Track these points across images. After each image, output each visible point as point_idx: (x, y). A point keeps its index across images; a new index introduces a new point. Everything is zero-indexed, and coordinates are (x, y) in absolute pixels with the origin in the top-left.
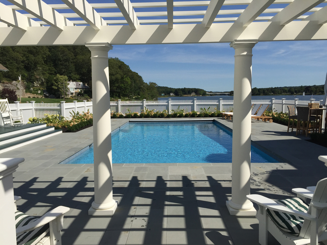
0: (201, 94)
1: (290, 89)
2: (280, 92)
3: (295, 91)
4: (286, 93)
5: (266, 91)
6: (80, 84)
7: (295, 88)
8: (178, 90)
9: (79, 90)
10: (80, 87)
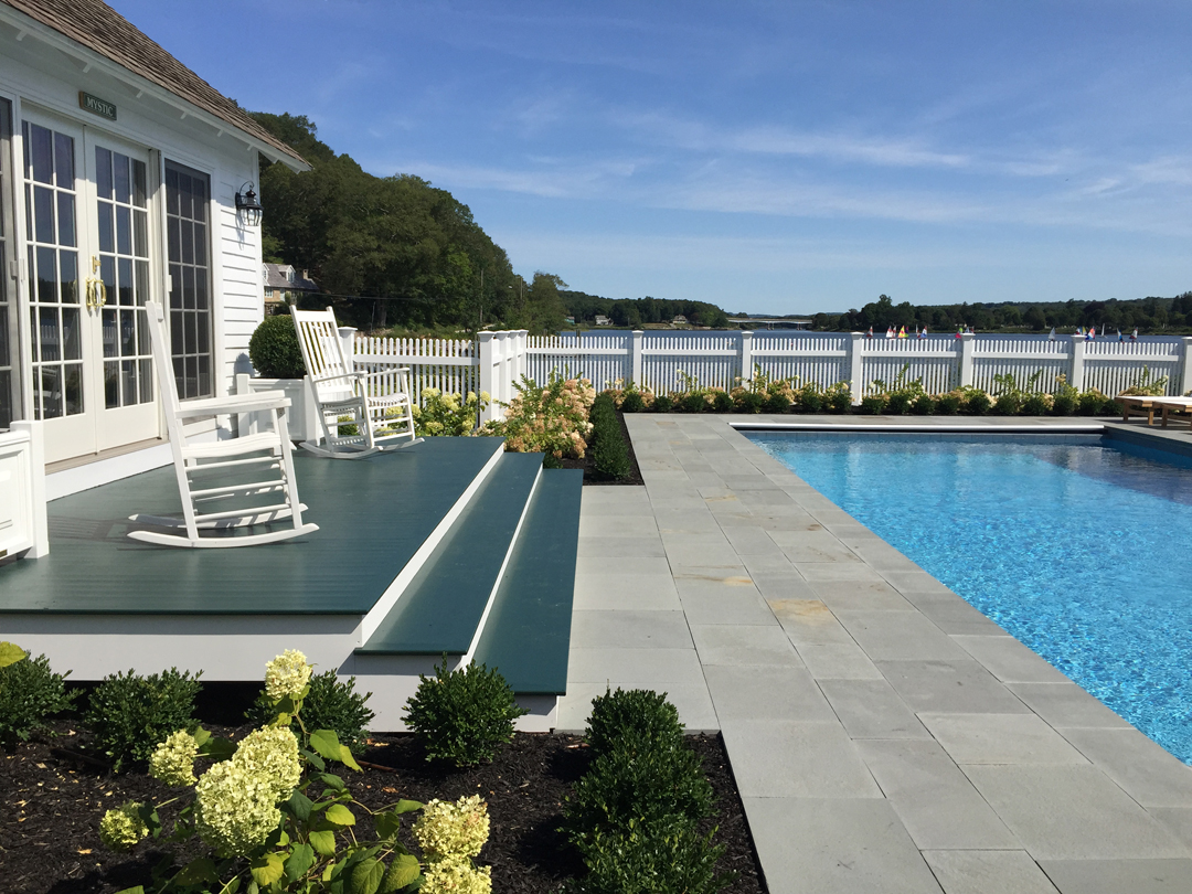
0: (709, 322)
1: (1030, 310)
2: (993, 320)
3: (1047, 319)
4: (1016, 324)
5: (944, 318)
6: (283, 274)
7: (1047, 307)
8: (626, 304)
9: (282, 297)
10: (287, 282)
